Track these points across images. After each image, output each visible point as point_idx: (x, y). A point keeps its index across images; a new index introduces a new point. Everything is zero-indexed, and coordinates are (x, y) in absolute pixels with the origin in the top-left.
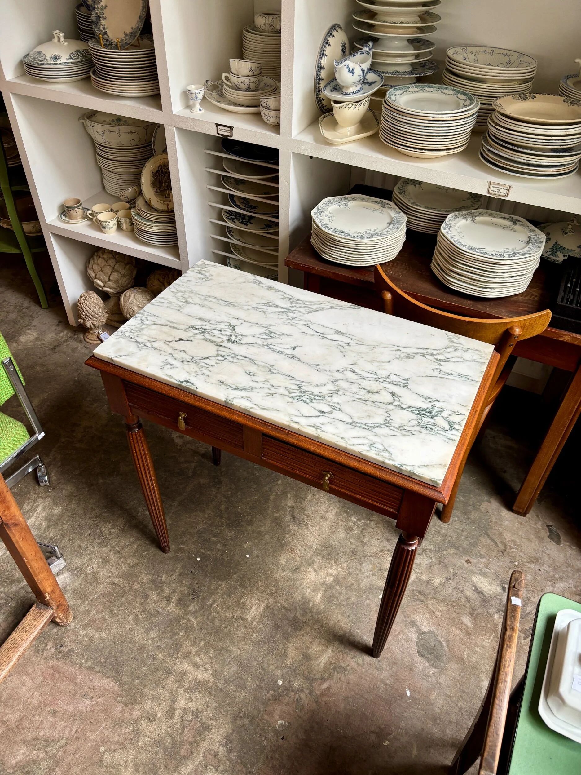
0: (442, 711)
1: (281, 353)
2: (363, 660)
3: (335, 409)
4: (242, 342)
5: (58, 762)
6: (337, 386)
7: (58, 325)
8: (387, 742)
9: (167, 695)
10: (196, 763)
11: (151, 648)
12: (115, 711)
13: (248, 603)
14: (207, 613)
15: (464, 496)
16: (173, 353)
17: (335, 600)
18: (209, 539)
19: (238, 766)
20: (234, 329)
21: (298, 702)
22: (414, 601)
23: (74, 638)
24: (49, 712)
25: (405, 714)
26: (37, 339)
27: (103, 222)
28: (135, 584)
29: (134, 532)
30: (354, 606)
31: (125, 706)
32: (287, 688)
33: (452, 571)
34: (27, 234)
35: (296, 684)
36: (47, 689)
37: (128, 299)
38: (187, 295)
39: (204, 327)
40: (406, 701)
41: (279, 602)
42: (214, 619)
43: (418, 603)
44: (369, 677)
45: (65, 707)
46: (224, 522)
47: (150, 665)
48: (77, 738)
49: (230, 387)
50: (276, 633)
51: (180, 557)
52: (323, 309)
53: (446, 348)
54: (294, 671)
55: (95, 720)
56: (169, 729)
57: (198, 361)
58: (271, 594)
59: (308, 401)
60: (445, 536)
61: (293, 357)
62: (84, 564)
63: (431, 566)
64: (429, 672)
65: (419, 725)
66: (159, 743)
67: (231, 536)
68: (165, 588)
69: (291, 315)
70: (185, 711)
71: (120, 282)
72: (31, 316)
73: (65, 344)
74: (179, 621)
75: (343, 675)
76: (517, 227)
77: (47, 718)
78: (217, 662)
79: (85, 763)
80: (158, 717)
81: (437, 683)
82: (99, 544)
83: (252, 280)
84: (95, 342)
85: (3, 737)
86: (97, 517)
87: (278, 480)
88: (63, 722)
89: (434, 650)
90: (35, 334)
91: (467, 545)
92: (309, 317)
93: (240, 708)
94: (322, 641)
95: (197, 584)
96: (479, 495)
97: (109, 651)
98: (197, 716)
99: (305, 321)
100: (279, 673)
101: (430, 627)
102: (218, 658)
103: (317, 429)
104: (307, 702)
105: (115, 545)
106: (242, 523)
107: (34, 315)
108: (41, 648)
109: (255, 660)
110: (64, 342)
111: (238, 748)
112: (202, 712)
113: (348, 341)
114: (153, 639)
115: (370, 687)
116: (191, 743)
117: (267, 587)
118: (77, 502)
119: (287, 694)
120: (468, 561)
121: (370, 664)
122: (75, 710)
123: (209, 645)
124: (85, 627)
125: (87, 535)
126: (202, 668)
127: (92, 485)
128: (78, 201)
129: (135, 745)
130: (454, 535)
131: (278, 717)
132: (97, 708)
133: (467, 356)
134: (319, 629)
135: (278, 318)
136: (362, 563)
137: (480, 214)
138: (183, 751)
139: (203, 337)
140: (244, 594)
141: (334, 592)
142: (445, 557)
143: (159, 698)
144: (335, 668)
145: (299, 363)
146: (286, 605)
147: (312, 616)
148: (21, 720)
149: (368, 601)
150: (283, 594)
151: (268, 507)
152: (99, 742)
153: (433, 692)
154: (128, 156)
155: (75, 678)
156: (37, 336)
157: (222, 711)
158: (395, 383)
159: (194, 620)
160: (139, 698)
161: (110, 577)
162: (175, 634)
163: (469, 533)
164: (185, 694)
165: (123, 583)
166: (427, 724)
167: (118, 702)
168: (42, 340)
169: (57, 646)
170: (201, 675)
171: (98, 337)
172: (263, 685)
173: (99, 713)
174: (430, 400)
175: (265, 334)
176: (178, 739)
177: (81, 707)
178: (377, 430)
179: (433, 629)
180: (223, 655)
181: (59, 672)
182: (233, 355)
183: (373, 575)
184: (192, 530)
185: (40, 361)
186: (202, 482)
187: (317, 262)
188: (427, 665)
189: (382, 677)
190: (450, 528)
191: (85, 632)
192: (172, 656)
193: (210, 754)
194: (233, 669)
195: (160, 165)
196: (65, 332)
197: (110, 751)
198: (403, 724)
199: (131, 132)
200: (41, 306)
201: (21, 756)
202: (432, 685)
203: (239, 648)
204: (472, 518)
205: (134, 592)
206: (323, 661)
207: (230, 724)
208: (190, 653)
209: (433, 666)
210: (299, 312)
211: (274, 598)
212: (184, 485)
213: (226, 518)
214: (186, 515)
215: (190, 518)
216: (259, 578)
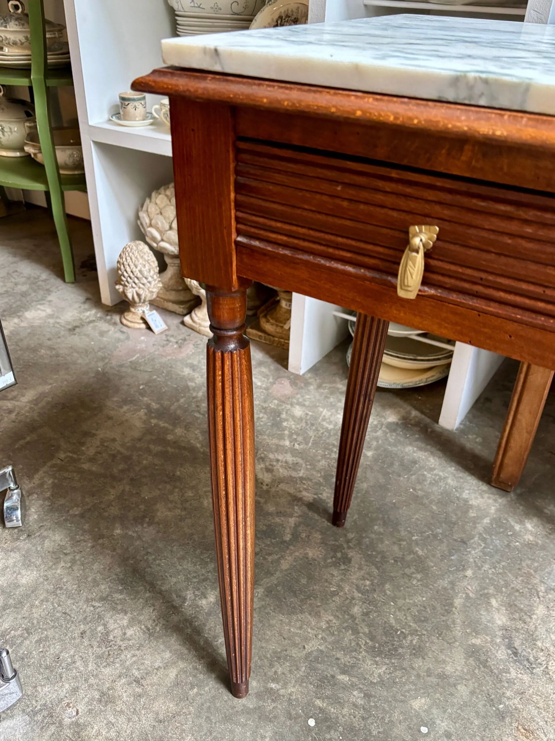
7: (84, 303)
18: (333, 677)
26: (51, 316)
29: (174, 641)
34: (62, 172)
46: (362, 642)
51: (270, 712)
62: (61, 701)
67: (380, 675)
72: (48, 290)
73: (91, 325)
82: (99, 657)
84: (137, 326)
86: (103, 599)
87: (464, 569)
90: (49, 310)
105: (132, 665)
106: (400, 650)
107: (51, 289)
110: (91, 322)
118: (69, 565)
125: (76, 634)
127: (102, 536)
151: (454, 622)
156: (51, 313)
168: (58, 317)
171: (143, 319)
184: (295, 653)
185: (49, 343)
186: (310, 555)
196: (94, 311)
200: (64, 280)
212: (276, 557)
213: (364, 633)
214: (281, 617)
215: (289, 624)
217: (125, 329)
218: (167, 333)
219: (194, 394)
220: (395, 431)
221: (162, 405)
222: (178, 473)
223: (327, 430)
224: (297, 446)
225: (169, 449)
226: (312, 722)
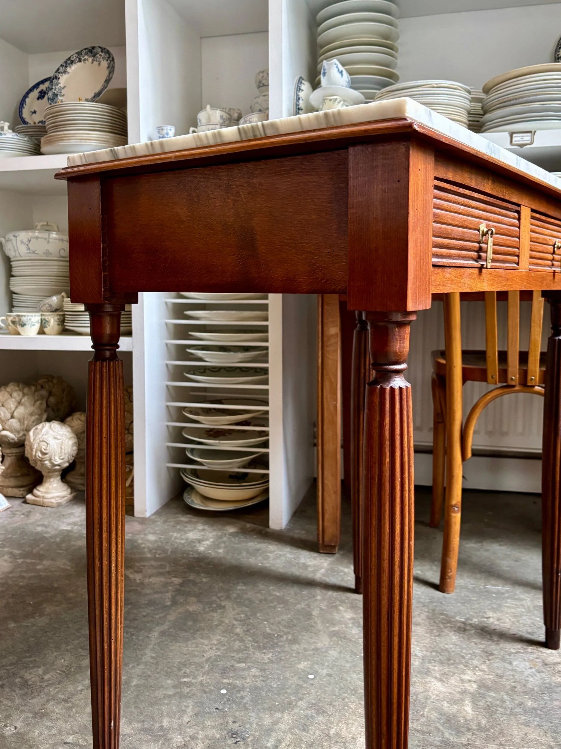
18: (232, 666)
37: (41, 431)
46: (249, 645)
51: (188, 693)
67: (269, 659)
68: (174, 736)
82: (23, 695)
86: (13, 664)
87: (315, 596)
95: (234, 722)
105: (56, 693)
106: (280, 644)
140: (332, 723)
151: (315, 623)
161: (55, 735)
184: (197, 660)
186: (191, 609)
199: (63, 240)
212: (161, 615)
213: (249, 641)
214: (178, 644)
215: (187, 646)
216: (347, 700)
218: (11, 509)
219: (52, 541)
220: (237, 536)
221: (24, 551)
222: (56, 585)
223: (180, 543)
224: (157, 556)
225: (42, 574)
226: (224, 691)
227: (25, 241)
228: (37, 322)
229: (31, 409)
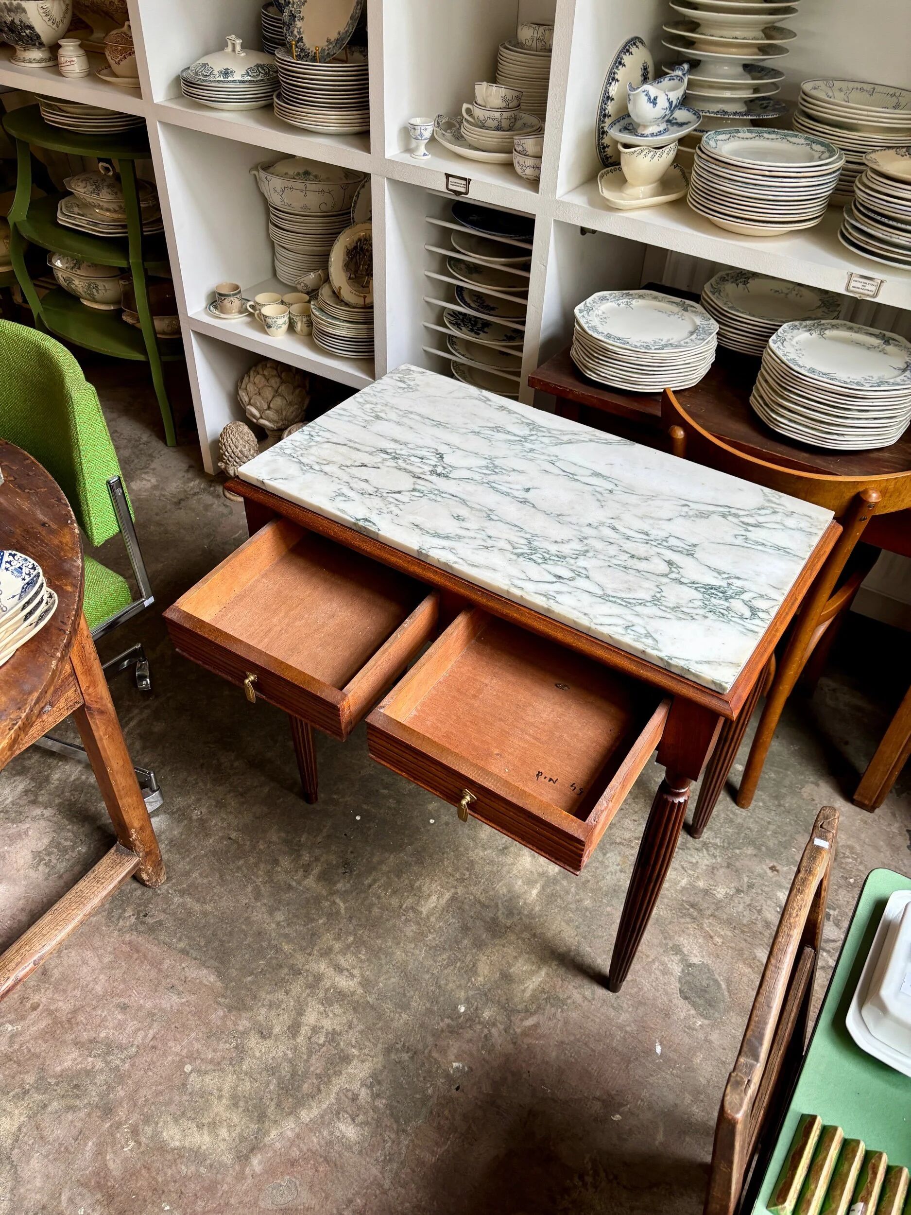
0: (709, 1082)
1: (508, 494)
2: (593, 993)
3: (579, 575)
4: (450, 476)
5: (121, 1078)
6: (586, 545)
7: (188, 471)
8: (618, 1116)
9: (292, 1004)
10: (324, 1106)
11: (274, 934)
12: (213, 1016)
13: (425, 888)
14: (363, 895)
15: (776, 772)
16: (349, 480)
17: (559, 900)
18: (377, 791)
19: (385, 1119)
20: (442, 457)
21: (487, 1040)
22: (682, 917)
23: (165, 907)
24: (118, 1006)
25: (651, 1080)
26: (155, 487)
27: (269, 317)
28: (261, 842)
30: (588, 913)
31: (229, 1011)
32: (472, 1019)
33: (746, 879)
34: (158, 335)
35: (486, 1014)
36: (118, 973)
38: (379, 408)
39: (398, 452)
40: (653, 1061)
41: (472, 894)
42: (372, 905)
43: (688, 920)
44: (599, 1018)
45: (142, 1002)
47: (271, 958)
48: (154, 1047)
49: (428, 532)
50: (463, 938)
51: (331, 812)
52: (578, 442)
53: (759, 509)
54: (486, 995)
55: (183, 1025)
56: (289, 1052)
57: (385, 495)
58: (462, 880)
59: (540, 561)
60: (740, 827)
61: (525, 502)
62: (190, 806)
63: (713, 868)
64: (694, 1023)
65: (671, 1098)
66: (272, 1070)
67: (410, 790)
68: (304, 853)
69: (528, 446)
70: (315, 1030)
71: (284, 413)
72: (151, 455)
73: (196, 497)
74: (320, 902)
75: (560, 1010)
76: (890, 348)
77: (113, 1014)
78: (369, 968)
79: (161, 1084)
80: (274, 1033)
81: (706, 1040)
82: (214, 780)
83: (476, 396)
85: (47, 1033)
86: (216, 742)
88: (135, 1022)
89: (705, 991)
90: (153, 481)
91: (774, 844)
92: (555, 450)
93: (398, 1037)
94: (533, 957)
95: (352, 852)
96: (802, 774)
97: (214, 932)
98: (333, 1040)
99: (549, 455)
100: (462, 994)
101: (703, 957)
102: (371, 962)
103: (548, 599)
104: (499, 1041)
105: (238, 784)
107: (154, 455)
108: (116, 913)
109: (428, 972)
110: (195, 494)
111: (388, 1093)
112: (340, 1034)
113: (610, 486)
114: (278, 924)
115: (599, 1033)
116: (319, 1077)
117: (457, 869)
118: (189, 718)
119: (470, 1027)
120: (773, 869)
121: (604, 1001)
122: (155, 1007)
123: (360, 943)
124: (182, 893)
125: (198, 765)
126: (346, 973)
128: (237, 287)
129: (237, 1068)
130: (755, 827)
131: (453, 1058)
132: (187, 1009)
133: (791, 522)
134: (529, 939)
135: (509, 449)
136: (607, 852)
137: (833, 327)
138: (306, 1086)
139: (395, 465)
140: (421, 875)
141: (558, 888)
142: (737, 857)
143: (279, 1006)
144: (548, 998)
145: (534, 510)
146: (483, 898)
147: (521, 919)
148: (75, 1011)
149: (609, 909)
150: (480, 882)
152: (184, 1057)
153: (698, 1054)
154: (315, 226)
155: (161, 963)
156: (156, 483)
157: (370, 1037)
158: (675, 549)
159: (342, 904)
160: (249, 1002)
161: (224, 828)
162: (313, 920)
163: (779, 827)
164: (317, 1006)
165: (243, 839)
166: (684, 1099)
167: (219, 1004)
168: (163, 489)
169: (138, 914)
170: (344, 983)
172: (436, 1008)
173: (189, 1016)
174: (726, 576)
175: (487, 467)
176: (301, 1069)
177: (165, 1004)
178: (639, 609)
179: (708, 961)
180: (380, 959)
181: (138, 951)
182: (436, 492)
183: (621, 872)
184: (352, 776)
185: (158, 518)
187: (577, 383)
188: (693, 1012)
189: (620, 1021)
190: (751, 817)
191: (181, 900)
192: (305, 949)
193: (346, 1096)
194: (393, 980)
195: (360, 240)
196: (197, 482)
197: (199, 1071)
198: (645, 1094)
199: (323, 192)
200: (166, 444)
201: (70, 1063)
202: (698, 1043)
203: (406, 952)
204: (787, 805)
205: (257, 853)
206: (531, 987)
207: (381, 1058)
208: (330, 949)
209: (702, 1015)
210: (542, 442)
211: (465, 887)
216: (445, 855)
217: (228, 502)
226: (358, 818)
227: (279, 190)
228: (284, 323)
229: (289, 398)
